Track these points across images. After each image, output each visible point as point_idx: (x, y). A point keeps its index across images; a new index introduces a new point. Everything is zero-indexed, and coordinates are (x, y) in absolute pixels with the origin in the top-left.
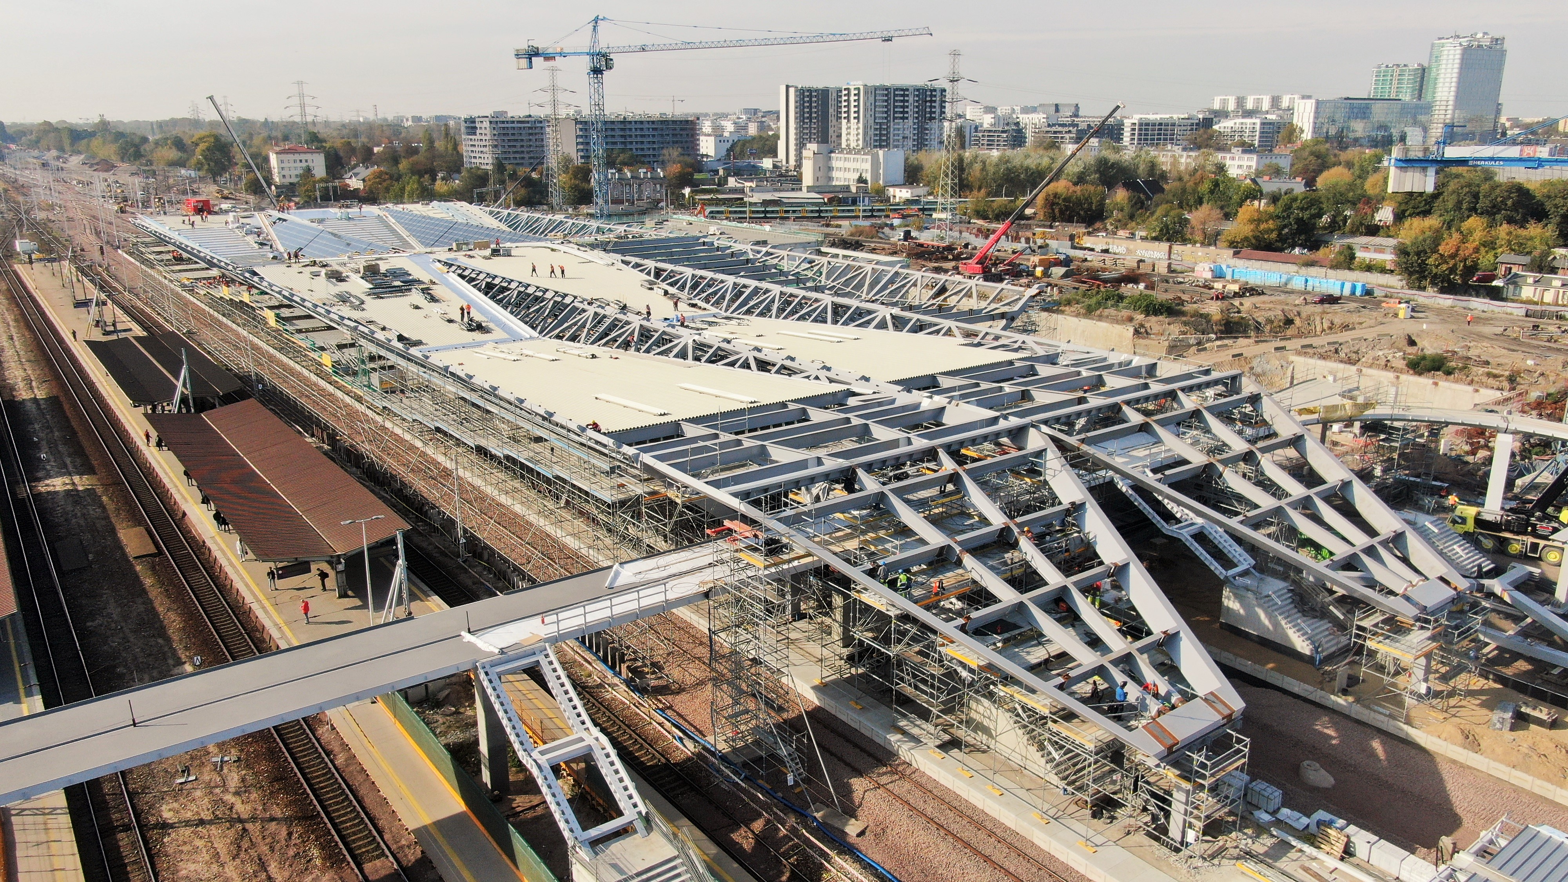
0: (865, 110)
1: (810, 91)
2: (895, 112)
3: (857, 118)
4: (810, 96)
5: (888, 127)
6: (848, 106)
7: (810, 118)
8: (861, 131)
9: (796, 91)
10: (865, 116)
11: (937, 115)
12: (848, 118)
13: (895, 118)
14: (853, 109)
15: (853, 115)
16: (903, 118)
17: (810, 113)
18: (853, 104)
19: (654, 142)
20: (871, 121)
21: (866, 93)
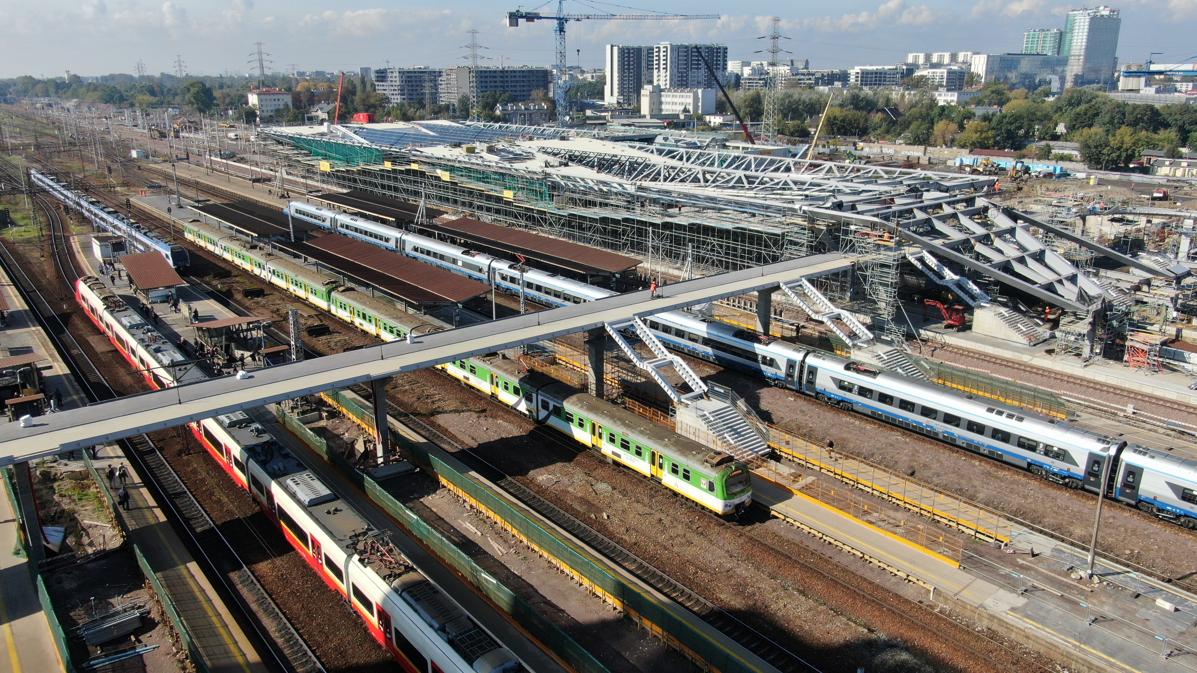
0: (671, 62)
1: (628, 49)
2: (692, 64)
3: (666, 69)
4: (629, 53)
5: (688, 75)
6: (659, 60)
7: (629, 69)
8: (668, 78)
9: (619, 49)
10: (671, 67)
11: (721, 67)
12: (658, 69)
13: (692, 68)
14: (662, 62)
15: (662, 66)
16: (698, 69)
17: (629, 65)
18: (662, 58)
19: (523, 86)
20: (676, 71)
21: (672, 50)
